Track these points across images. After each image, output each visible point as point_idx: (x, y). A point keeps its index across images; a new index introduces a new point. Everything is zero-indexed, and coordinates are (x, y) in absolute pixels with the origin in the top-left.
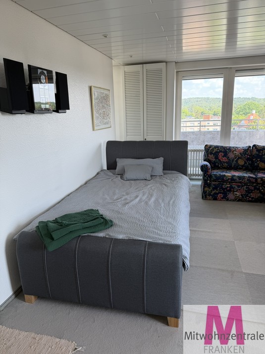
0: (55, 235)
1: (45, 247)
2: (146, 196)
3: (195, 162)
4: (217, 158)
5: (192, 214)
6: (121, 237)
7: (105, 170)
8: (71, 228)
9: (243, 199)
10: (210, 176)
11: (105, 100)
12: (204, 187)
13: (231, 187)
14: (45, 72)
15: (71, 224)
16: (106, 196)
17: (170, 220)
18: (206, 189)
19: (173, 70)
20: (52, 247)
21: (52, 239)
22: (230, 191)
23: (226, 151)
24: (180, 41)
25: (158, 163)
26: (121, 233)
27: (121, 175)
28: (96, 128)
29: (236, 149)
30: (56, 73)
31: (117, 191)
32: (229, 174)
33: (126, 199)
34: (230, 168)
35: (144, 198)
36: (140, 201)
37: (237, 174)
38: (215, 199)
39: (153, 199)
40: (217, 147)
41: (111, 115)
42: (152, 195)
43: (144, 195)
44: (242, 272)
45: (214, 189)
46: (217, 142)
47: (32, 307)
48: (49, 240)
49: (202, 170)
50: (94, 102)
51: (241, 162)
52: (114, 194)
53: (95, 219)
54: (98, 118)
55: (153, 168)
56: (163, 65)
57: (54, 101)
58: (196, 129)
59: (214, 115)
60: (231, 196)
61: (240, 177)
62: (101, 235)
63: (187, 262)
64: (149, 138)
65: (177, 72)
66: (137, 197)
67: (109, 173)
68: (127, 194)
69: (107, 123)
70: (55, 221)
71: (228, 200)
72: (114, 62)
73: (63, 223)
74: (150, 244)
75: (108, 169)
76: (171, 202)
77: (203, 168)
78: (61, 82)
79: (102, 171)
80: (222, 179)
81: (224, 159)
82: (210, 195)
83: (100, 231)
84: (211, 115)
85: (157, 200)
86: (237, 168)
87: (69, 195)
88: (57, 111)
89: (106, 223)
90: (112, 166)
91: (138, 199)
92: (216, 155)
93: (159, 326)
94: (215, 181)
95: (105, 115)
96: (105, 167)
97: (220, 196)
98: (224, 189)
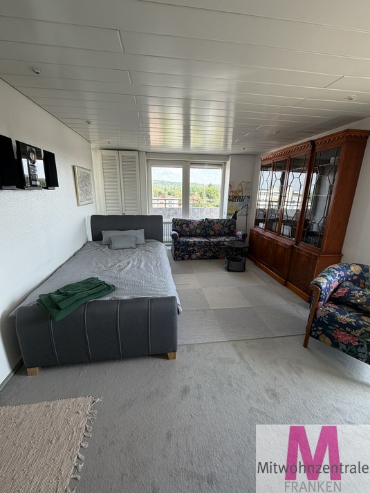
0: (62, 305)
1: (52, 318)
2: (136, 262)
3: (168, 231)
4: (182, 228)
5: (173, 272)
6: (125, 298)
7: (90, 242)
8: (77, 297)
9: (202, 258)
10: (179, 242)
11: (87, 178)
12: (175, 251)
13: (194, 250)
14: (34, 150)
15: (76, 293)
16: (100, 265)
17: (161, 279)
18: (177, 252)
19: (144, 158)
20: (60, 316)
21: (59, 309)
22: (193, 252)
23: (188, 223)
24: (148, 136)
25: (140, 234)
26: (124, 294)
27: (109, 245)
28: (80, 204)
29: (194, 221)
30: (44, 151)
31: (109, 260)
32: (191, 240)
33: (120, 266)
34: (191, 236)
35: (135, 263)
36: (133, 267)
37: (197, 240)
38: (183, 259)
39: (143, 264)
40: (181, 220)
41: (92, 193)
42: (141, 261)
43: (134, 261)
44: (211, 309)
45: (182, 252)
46: (180, 217)
47: (37, 378)
48: (56, 311)
49: (173, 238)
50: (78, 181)
51: (198, 231)
52: (107, 262)
53: (98, 286)
54: (81, 195)
55: (136, 238)
56: (136, 153)
57: (44, 177)
58: (163, 206)
59: (169, 194)
60: (194, 256)
61: (199, 242)
62: (107, 298)
63: (180, 308)
64: (128, 213)
65: (147, 160)
66: (129, 263)
67: (95, 244)
68: (119, 261)
69: (90, 199)
70: (58, 292)
71: (192, 259)
72: (92, 146)
73: (66, 293)
74: (152, 299)
75: (93, 240)
76: (158, 265)
77: (173, 236)
78: (49, 160)
79: (87, 242)
80: (187, 244)
81: (187, 229)
82: (179, 257)
83: (105, 295)
84: (166, 195)
85: (146, 264)
86: (196, 236)
87: (60, 267)
88: (47, 188)
89: (109, 288)
90: (97, 237)
91: (130, 265)
92: (181, 226)
93: (162, 362)
94: (182, 246)
95: (88, 192)
96: (90, 239)
97: (187, 256)
98: (189, 252)
